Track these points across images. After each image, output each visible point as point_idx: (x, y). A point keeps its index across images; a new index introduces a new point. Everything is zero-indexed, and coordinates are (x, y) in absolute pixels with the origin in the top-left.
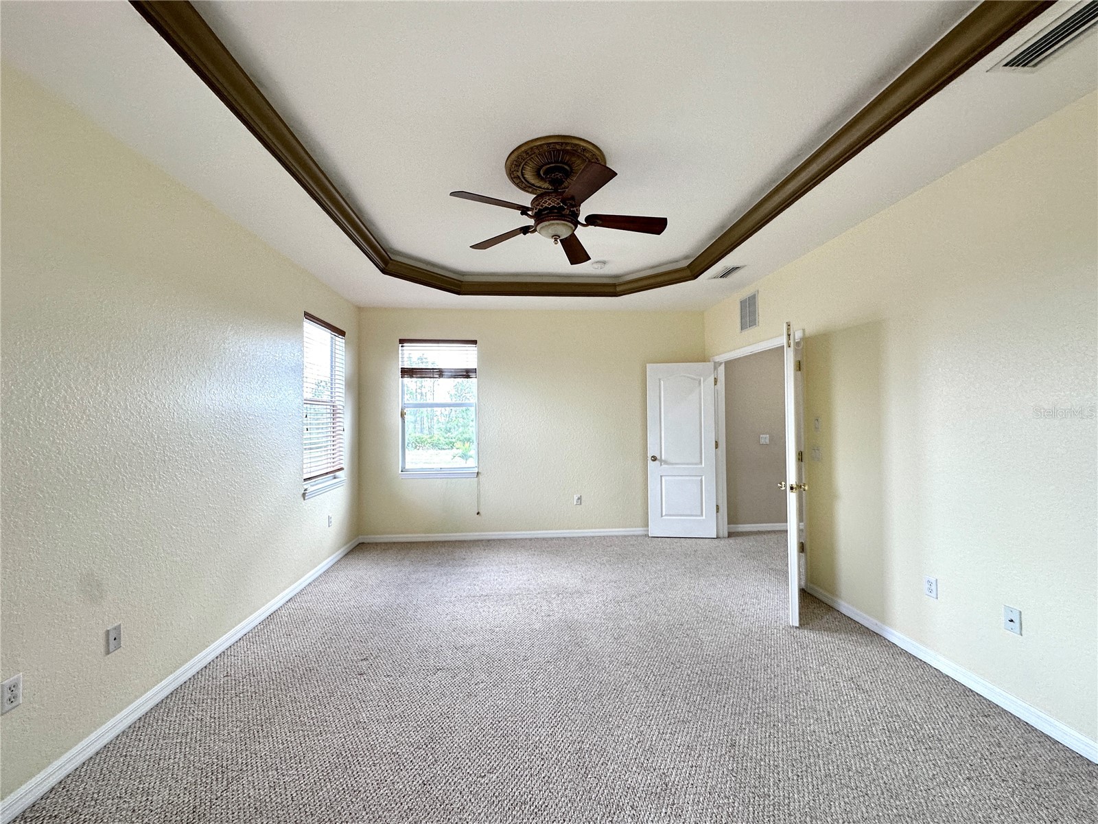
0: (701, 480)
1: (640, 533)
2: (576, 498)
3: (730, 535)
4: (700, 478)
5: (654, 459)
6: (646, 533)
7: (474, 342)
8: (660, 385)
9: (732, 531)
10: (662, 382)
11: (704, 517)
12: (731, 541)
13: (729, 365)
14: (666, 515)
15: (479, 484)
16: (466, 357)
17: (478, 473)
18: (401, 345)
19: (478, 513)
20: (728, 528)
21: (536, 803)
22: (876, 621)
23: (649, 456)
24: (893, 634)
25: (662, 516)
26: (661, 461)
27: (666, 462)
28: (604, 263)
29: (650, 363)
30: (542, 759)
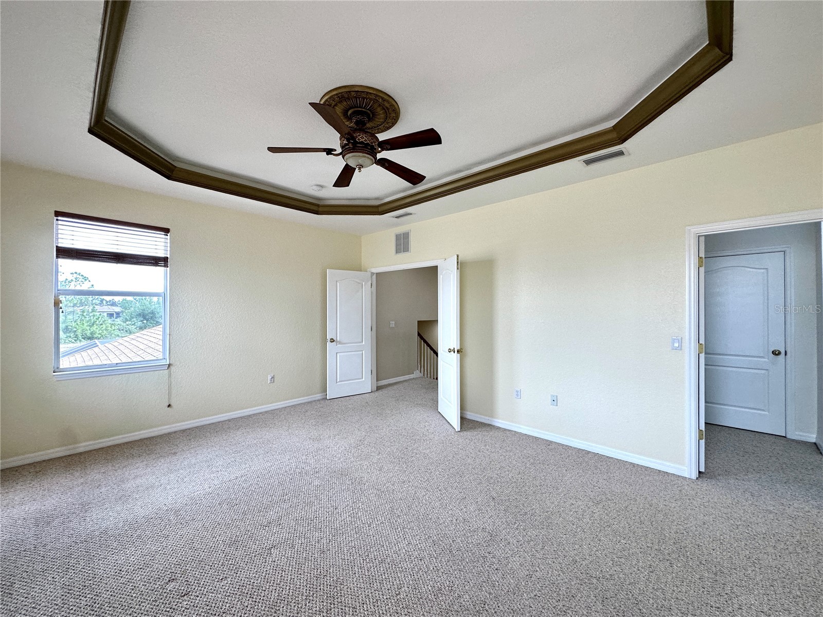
0: (362, 353)
1: (319, 398)
2: (269, 378)
3: (379, 388)
4: (361, 352)
5: (332, 341)
6: (324, 397)
7: (166, 231)
8: (337, 285)
9: (379, 385)
10: (338, 284)
11: (364, 379)
12: (380, 392)
13: (378, 275)
14: (340, 381)
15: (170, 375)
16: (154, 245)
17: (169, 365)
18: (56, 218)
19: (169, 406)
20: (377, 384)
21: (446, 585)
22: (487, 418)
23: (328, 338)
24: (498, 422)
25: (337, 383)
26: (337, 342)
27: (340, 343)
28: (322, 186)
29: (329, 268)
30: (421, 560)
